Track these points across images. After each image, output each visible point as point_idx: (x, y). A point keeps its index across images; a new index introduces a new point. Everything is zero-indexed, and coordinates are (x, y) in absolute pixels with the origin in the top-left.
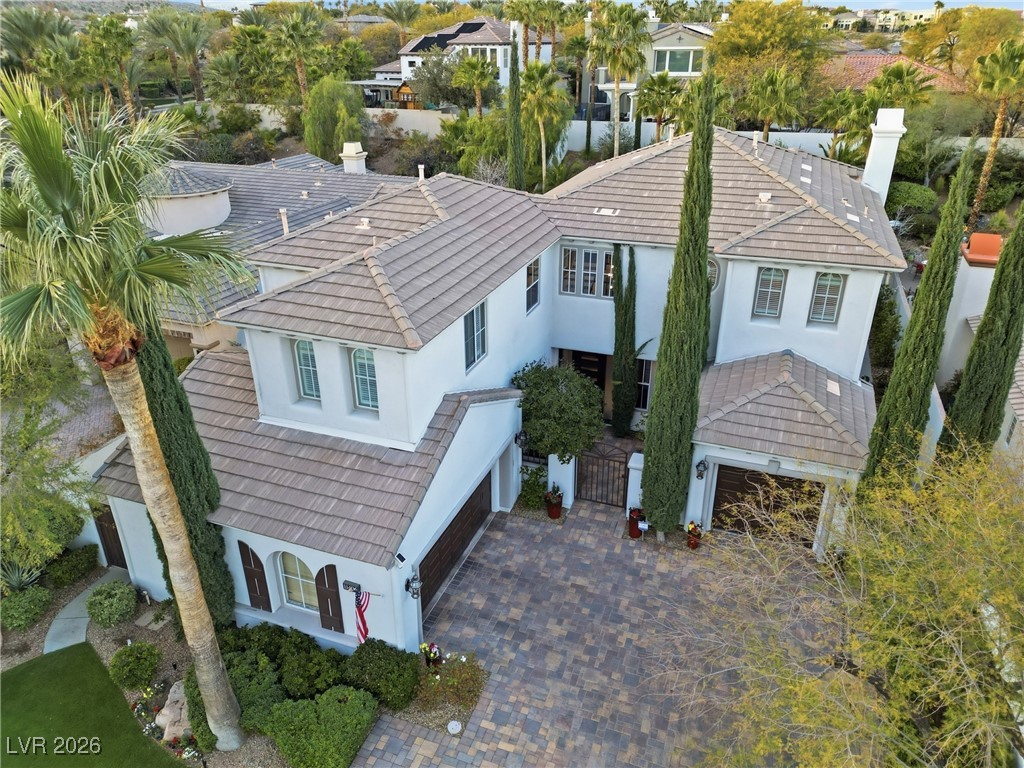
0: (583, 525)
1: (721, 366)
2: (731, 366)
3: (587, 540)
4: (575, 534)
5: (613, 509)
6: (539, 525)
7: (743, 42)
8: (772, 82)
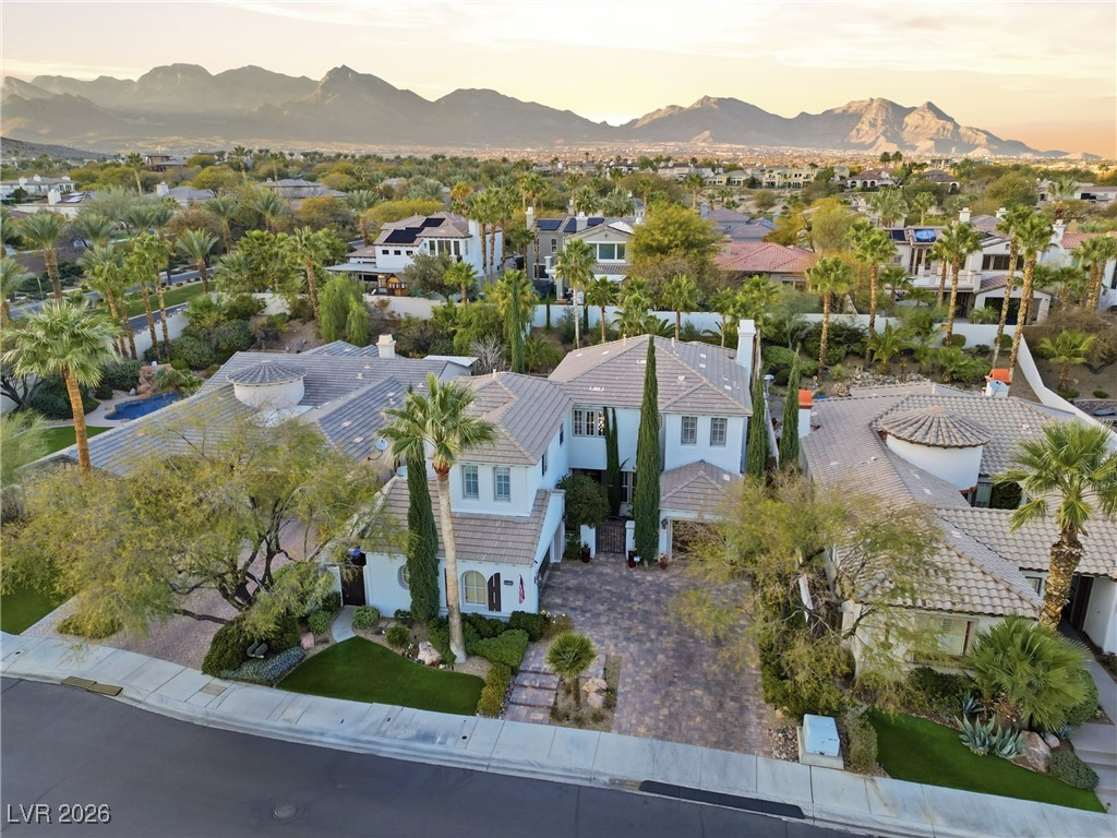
0: (603, 564)
1: (668, 472)
2: (673, 471)
3: (608, 570)
4: (600, 569)
5: (618, 555)
6: (579, 567)
7: (654, 244)
8: (679, 286)
